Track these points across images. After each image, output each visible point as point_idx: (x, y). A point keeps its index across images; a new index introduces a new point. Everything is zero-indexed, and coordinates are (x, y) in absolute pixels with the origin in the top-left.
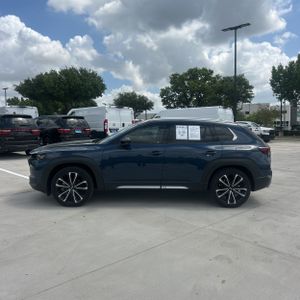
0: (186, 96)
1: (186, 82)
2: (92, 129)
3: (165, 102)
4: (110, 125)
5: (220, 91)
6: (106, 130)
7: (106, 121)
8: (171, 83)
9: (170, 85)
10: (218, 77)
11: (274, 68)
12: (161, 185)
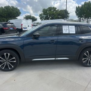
0: (48, 16)
1: (48, 12)
2: (17, 28)
3: (41, 18)
4: (23, 26)
5: (59, 15)
6: (22, 28)
7: (22, 25)
8: (43, 12)
9: (42, 13)
10: (58, 10)
11: (77, 7)
12: (55, 57)
